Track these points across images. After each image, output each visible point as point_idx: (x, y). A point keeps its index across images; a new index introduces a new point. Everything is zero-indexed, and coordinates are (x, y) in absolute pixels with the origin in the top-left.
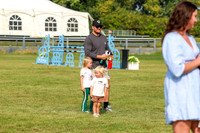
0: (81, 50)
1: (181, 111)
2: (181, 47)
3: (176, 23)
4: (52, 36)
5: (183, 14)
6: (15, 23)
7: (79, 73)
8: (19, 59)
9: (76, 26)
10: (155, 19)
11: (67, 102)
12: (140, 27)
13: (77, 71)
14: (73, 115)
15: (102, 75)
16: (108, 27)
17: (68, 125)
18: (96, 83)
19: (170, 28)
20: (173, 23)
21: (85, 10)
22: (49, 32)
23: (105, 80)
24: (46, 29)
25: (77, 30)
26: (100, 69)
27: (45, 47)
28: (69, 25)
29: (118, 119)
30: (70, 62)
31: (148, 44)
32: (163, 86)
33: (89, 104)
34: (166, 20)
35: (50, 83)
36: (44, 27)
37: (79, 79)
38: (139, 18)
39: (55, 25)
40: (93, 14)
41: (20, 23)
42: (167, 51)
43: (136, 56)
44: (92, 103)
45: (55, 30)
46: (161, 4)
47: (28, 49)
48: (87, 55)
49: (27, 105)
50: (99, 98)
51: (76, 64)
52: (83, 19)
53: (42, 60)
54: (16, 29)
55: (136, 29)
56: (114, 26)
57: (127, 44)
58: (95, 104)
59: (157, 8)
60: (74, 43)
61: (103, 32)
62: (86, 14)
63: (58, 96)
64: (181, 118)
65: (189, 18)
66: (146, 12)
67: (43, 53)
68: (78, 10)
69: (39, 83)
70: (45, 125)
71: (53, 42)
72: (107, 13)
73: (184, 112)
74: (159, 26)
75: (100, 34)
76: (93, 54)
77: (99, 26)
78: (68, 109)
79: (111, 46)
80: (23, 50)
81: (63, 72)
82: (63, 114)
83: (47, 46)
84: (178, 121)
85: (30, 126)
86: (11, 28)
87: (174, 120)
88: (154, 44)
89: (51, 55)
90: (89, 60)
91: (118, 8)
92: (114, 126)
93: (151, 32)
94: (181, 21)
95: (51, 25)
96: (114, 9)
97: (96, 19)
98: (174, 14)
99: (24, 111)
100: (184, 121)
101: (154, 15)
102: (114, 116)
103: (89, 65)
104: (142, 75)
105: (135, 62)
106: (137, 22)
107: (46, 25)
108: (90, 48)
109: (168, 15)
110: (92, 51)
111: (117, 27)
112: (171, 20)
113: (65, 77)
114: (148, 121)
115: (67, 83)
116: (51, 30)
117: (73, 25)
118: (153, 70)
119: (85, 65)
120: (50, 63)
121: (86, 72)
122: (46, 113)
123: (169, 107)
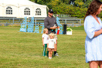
0: (43, 24)
1: (93, 56)
2: (94, 23)
3: (91, 11)
4: (28, 18)
5: (95, 6)
6: (9, 11)
7: (41, 36)
8: (11, 29)
9: (40, 12)
10: (81, 9)
11: (35, 51)
12: (73, 13)
13: (40, 35)
14: (38, 58)
15: (53, 38)
16: (56, 13)
17: (36, 63)
18: (50, 41)
19: (88, 14)
20: (90, 11)
21: (45, 4)
22: (26, 15)
23: (55, 40)
24: (25, 14)
25: (40, 14)
26: (52, 34)
27: (24, 23)
28: (36, 12)
29: (61, 60)
30: (37, 31)
31: (77, 22)
32: (84, 43)
33: (46, 52)
34: (86, 9)
35: (27, 42)
36: (24, 13)
37: (42, 39)
38: (72, 8)
39: (29, 12)
40: (49, 6)
41: (12, 11)
42: (86, 25)
43: (71, 28)
44: (48, 52)
45: (29, 14)
46: (84, 1)
47: (16, 24)
48: (45, 27)
49: (15, 53)
50: (52, 49)
51: (40, 32)
52: (44, 9)
53: (23, 30)
54: (9, 13)
55: (71, 14)
56: (60, 12)
57: (66, 22)
58: (49, 52)
59: (81, 3)
60: (39, 21)
61: (54, 16)
62: (45, 6)
63: (31, 48)
64: (93, 60)
65: (98, 9)
66: (75, 5)
67: (23, 26)
68: (41, 4)
69: (21, 41)
70: (24, 63)
71: (28, 21)
72: (56, 6)
73: (95, 56)
74: (82, 13)
75: (52, 17)
76: (48, 27)
77: (52, 12)
78: (36, 55)
79: (58, 22)
80: (13, 24)
81: (34, 36)
82: (33, 57)
83: (25, 22)
84: (92, 61)
85: (16, 63)
86: (7, 13)
87: (90, 61)
88: (80, 22)
89: (27, 27)
90: (47, 30)
91: (62, 3)
92: (59, 64)
93: (78, 16)
94: (94, 10)
95: (27, 12)
96: (59, 3)
97: (50, 8)
98: (90, 6)
99: (13, 56)
100: (95, 61)
101: (80, 7)
102: (59, 58)
103: (47, 32)
104: (74, 37)
105: (70, 31)
106: (71, 10)
107: (25, 12)
108: (47, 23)
109: (87, 7)
110: (48, 25)
111: (61, 13)
112: (89, 9)
113: (34, 38)
114: (77, 61)
115: (35, 41)
116: (27, 14)
117: (38, 12)
118: (79, 35)
119: (44, 32)
120: (27, 31)
121: (45, 36)
122: (25, 57)
123: (87, 54)
